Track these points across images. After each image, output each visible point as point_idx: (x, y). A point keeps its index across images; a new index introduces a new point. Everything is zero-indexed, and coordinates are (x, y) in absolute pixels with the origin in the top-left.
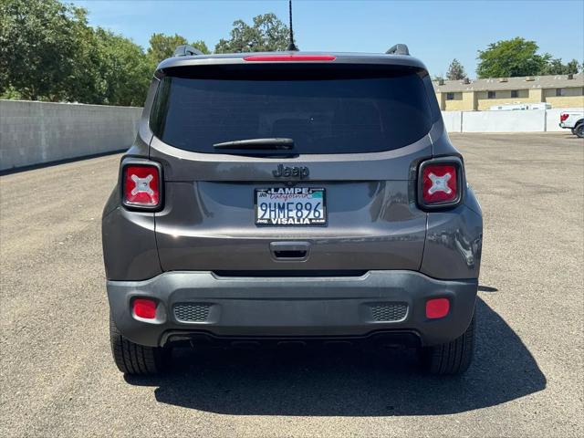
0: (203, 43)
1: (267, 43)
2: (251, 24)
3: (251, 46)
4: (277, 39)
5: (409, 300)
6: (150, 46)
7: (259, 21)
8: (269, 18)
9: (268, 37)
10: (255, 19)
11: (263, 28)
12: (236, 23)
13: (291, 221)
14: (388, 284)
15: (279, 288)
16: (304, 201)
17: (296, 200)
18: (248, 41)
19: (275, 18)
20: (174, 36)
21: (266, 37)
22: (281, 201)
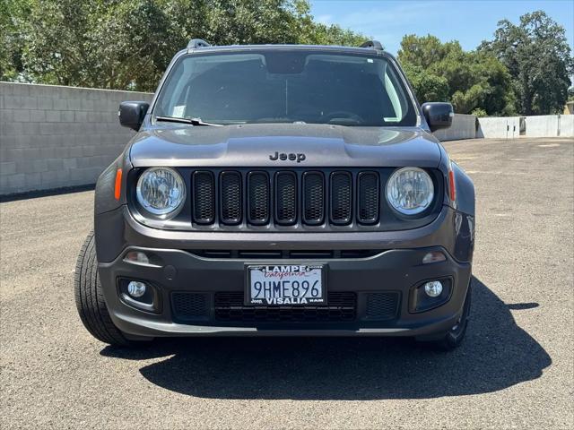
0: (457, 42)
1: (533, 43)
2: (517, 24)
3: (516, 46)
4: (546, 38)
6: (401, 48)
7: (526, 20)
8: (538, 16)
9: (536, 37)
10: (522, 18)
11: (531, 27)
12: (500, 23)
18: (512, 41)
19: (544, 15)
20: (426, 37)
21: (533, 36)
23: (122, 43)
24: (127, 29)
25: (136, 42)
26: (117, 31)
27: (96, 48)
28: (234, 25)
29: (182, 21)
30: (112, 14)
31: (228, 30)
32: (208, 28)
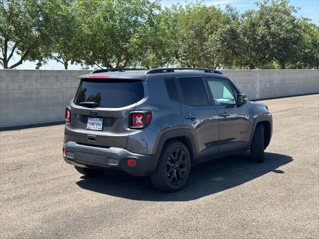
5: (118, 158)
13: (94, 129)
14: (115, 152)
15: (86, 149)
16: (98, 123)
17: (96, 122)
22: (93, 122)
23: (219, 46)
24: (221, 40)
25: (225, 45)
26: (217, 41)
27: (208, 49)
28: (270, 33)
29: (245, 34)
30: (215, 34)
31: (267, 35)
32: (258, 36)
